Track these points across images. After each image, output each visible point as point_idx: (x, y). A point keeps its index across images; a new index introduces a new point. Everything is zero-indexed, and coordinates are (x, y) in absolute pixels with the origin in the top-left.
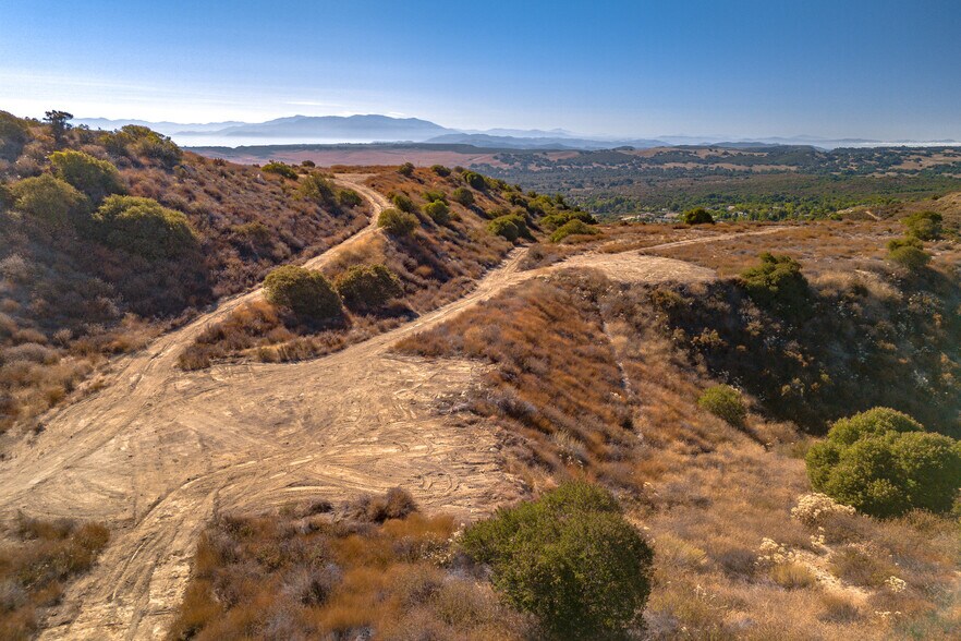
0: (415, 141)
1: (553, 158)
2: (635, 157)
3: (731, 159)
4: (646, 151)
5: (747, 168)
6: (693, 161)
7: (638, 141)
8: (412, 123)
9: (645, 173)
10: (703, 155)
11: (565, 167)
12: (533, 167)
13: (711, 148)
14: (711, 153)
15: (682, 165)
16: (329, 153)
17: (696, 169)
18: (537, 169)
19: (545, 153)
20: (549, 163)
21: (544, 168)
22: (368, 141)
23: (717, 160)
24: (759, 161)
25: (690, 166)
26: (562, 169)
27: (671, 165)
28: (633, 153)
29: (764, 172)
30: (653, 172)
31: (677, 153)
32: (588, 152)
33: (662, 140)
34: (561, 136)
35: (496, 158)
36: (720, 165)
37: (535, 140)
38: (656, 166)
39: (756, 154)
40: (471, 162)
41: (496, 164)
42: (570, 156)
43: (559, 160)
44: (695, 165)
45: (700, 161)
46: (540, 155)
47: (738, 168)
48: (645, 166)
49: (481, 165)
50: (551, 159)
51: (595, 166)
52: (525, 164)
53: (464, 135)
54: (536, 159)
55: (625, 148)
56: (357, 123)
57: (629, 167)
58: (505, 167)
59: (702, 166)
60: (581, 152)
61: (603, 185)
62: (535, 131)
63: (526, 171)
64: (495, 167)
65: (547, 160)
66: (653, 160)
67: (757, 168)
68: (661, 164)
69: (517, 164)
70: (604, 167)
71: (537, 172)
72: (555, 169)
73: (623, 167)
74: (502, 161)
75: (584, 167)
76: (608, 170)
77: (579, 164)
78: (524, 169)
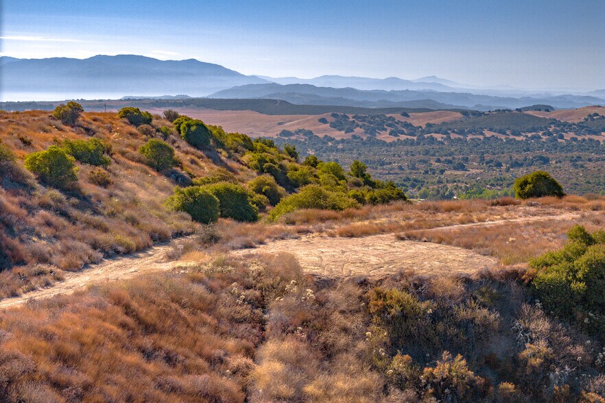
1: (418, 121)
2: (555, 122)
7: (562, 98)
9: (568, 148)
11: (439, 137)
12: (385, 136)
18: (391, 139)
19: (405, 115)
20: (412, 130)
21: (403, 137)
26: (432, 140)
30: (582, 146)
32: (477, 114)
35: (323, 121)
37: (392, 93)
38: (587, 137)
41: (322, 131)
42: (447, 119)
43: (429, 125)
46: (398, 117)
48: (569, 136)
49: (299, 131)
50: (415, 123)
51: (488, 134)
52: (372, 132)
53: (273, 86)
54: (392, 123)
56: (100, 67)
57: (544, 138)
58: (338, 135)
60: (465, 113)
61: (499, 165)
62: (394, 80)
64: (321, 136)
65: (407, 125)
66: (581, 127)
68: (595, 133)
69: (358, 131)
70: (503, 137)
71: (391, 145)
72: (421, 139)
73: (533, 137)
74: (334, 126)
75: (470, 137)
76: (509, 141)
77: (461, 132)
78: (369, 139)
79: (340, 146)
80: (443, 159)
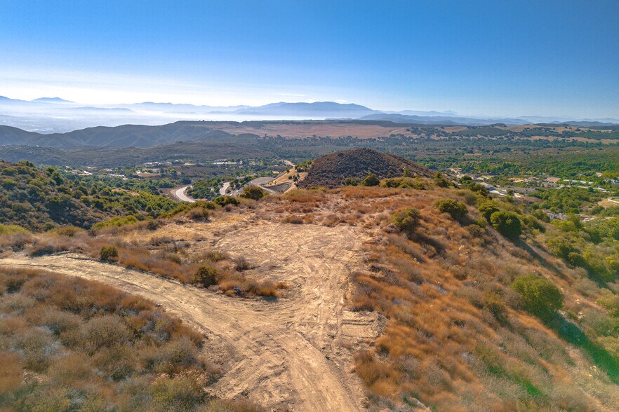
0: (353, 118)
1: (448, 131)
2: (509, 132)
3: (583, 134)
4: (517, 127)
5: (598, 142)
6: (554, 135)
7: (506, 119)
8: (352, 107)
9: (517, 143)
10: (560, 130)
11: (458, 138)
12: (434, 137)
13: (565, 125)
14: (566, 129)
15: (545, 138)
16: (299, 126)
17: (556, 141)
18: (437, 138)
19: (443, 128)
20: (446, 135)
21: (442, 138)
22: (323, 119)
23: (572, 135)
24: (606, 136)
25: (551, 139)
26: (455, 139)
27: (537, 138)
28: (506, 129)
29: (612, 145)
30: (524, 143)
31: (540, 129)
32: (474, 128)
33: (524, 119)
34: (451, 116)
35: (408, 130)
36: (575, 138)
37: (433, 118)
38: (525, 138)
39: (603, 131)
40: (391, 133)
41: (408, 134)
42: (461, 130)
43: (453, 133)
44: (555, 138)
45: (558, 135)
46: (439, 129)
47: (590, 141)
48: (516, 138)
49: (398, 135)
50: (447, 132)
51: (480, 137)
52: (429, 135)
53: (385, 114)
54: (437, 131)
55: (501, 125)
56: (317, 106)
57: (505, 139)
58: (415, 136)
59: (560, 139)
60: (469, 127)
61: (488, 151)
62: (434, 112)
63: (429, 140)
64: (408, 137)
65: (444, 133)
66: (522, 134)
67: (604, 141)
68: (529, 137)
69: (423, 135)
70: (486, 138)
71: (437, 141)
72: (450, 138)
73: (500, 138)
74: (412, 132)
75: (471, 138)
76: (489, 140)
77: (468, 136)
78: (428, 138)
79: (416, 141)
80: (462, 148)
